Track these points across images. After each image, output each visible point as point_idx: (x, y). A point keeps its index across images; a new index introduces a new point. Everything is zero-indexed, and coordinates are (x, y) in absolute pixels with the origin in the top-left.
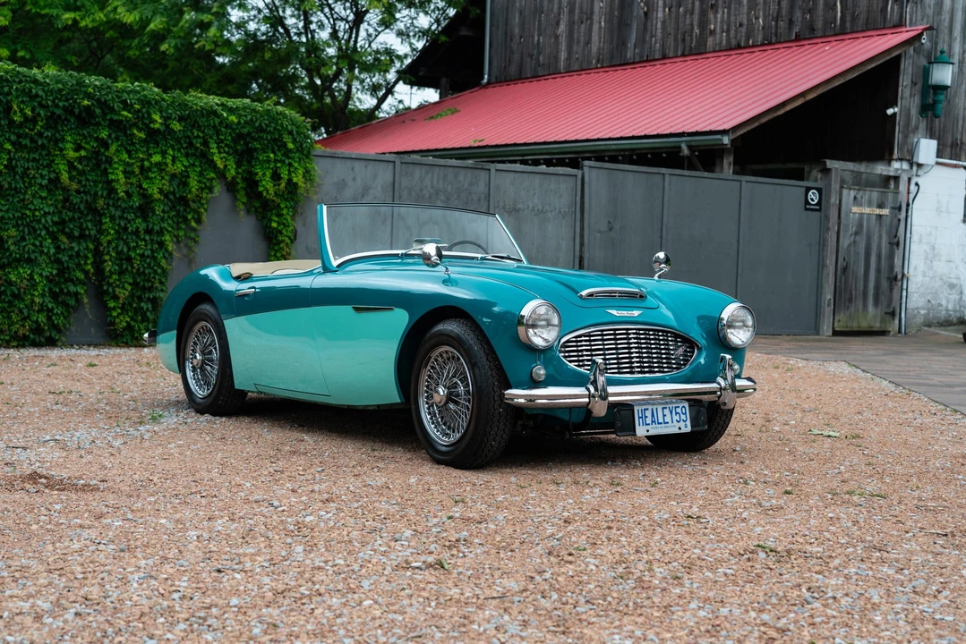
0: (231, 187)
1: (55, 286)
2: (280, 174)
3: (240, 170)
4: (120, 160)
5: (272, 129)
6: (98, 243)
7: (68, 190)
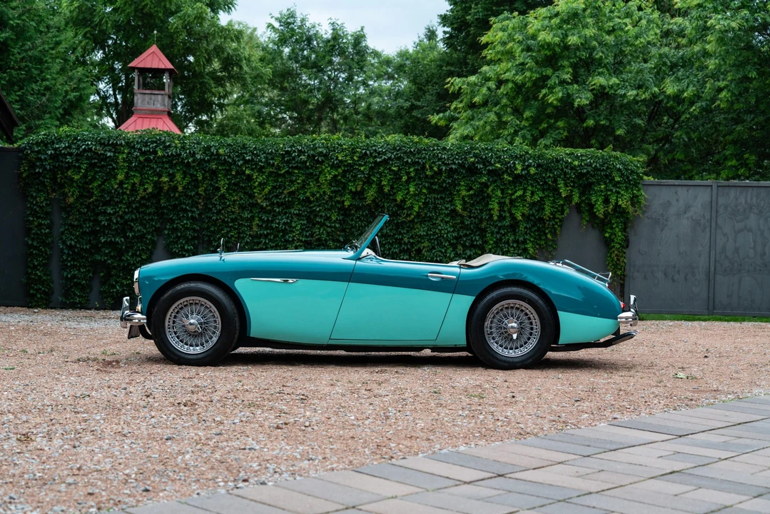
0: (577, 210)
2: (609, 200)
3: (584, 198)
5: (605, 168)
7: (462, 216)
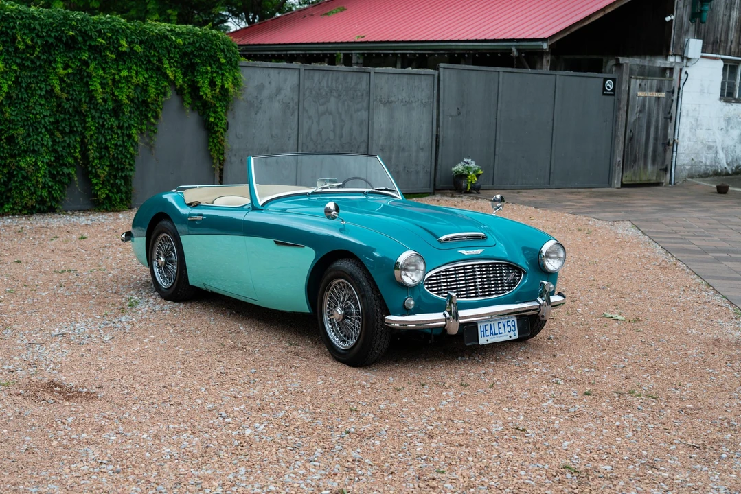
0: (180, 92)
1: (53, 169)
2: (215, 82)
3: (186, 80)
4: (98, 75)
5: (209, 48)
6: (83, 137)
7: (60, 98)
